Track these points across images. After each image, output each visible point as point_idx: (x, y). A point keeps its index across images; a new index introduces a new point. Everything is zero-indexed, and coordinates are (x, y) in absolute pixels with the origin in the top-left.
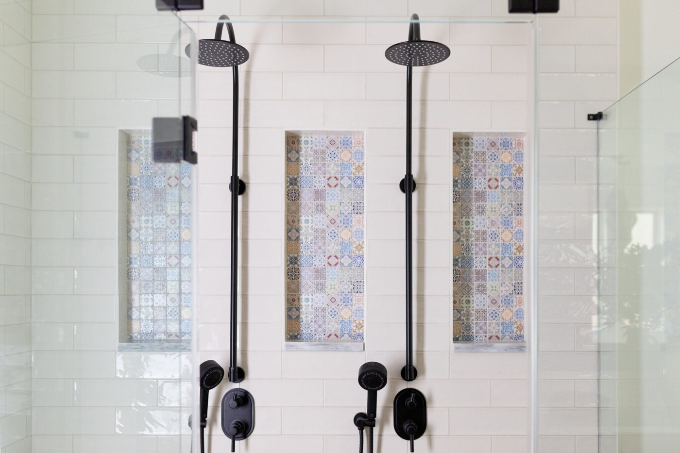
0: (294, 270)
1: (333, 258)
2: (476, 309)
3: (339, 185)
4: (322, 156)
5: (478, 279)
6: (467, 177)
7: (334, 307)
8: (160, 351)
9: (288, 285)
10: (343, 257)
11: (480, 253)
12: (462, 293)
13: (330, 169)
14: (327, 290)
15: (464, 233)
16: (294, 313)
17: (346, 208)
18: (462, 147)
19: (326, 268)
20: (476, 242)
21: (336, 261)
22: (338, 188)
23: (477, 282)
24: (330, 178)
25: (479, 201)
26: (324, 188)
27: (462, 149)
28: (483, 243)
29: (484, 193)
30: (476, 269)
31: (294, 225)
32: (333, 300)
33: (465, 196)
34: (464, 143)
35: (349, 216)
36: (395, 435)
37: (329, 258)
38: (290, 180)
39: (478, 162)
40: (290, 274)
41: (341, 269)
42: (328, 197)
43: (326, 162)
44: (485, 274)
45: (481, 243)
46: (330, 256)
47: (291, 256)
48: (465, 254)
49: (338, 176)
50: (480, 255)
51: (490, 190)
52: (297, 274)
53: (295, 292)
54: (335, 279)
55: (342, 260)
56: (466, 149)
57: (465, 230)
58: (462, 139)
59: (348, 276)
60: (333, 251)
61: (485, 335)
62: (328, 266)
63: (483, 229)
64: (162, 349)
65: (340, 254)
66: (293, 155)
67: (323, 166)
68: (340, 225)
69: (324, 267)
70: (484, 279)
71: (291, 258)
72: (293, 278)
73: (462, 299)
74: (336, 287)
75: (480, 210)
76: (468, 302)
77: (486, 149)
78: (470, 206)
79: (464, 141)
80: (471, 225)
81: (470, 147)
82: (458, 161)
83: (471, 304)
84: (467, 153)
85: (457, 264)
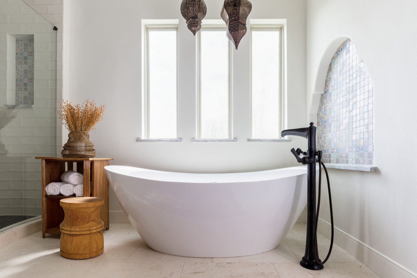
6: (21, 52)
11: (26, 77)
12: (19, 91)
15: (20, 70)
18: (20, 42)
20: (24, 74)
23: (24, 87)
28: (26, 74)
29: (27, 57)
30: (24, 82)
33: (20, 58)
39: (25, 47)
44: (27, 84)
48: (20, 78)
63: (27, 69)
70: (27, 86)
75: (26, 63)
76: (21, 94)
77: (28, 43)
78: (22, 61)
79: (20, 40)
80: (22, 68)
81: (22, 42)
82: (18, 46)
83: (22, 95)
84: (21, 44)
85: (17, 81)
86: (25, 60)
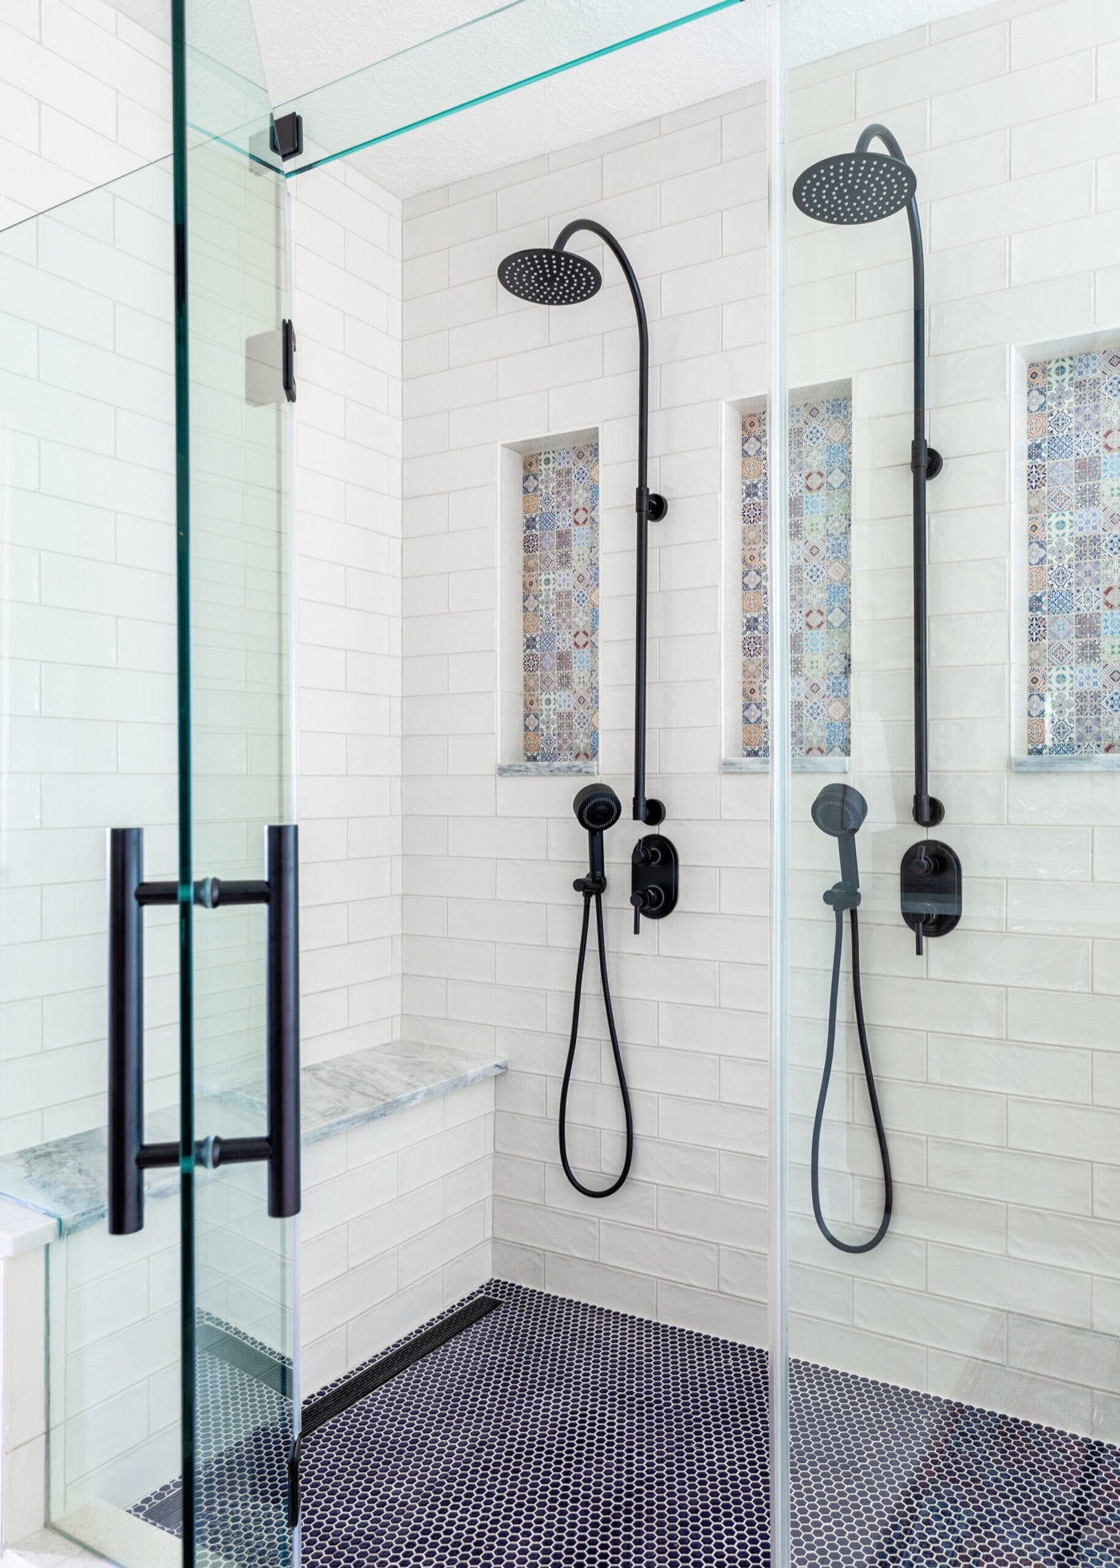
0: (752, 640)
1: (815, 614)
2: (1078, 693)
3: (825, 485)
4: (797, 438)
5: (1082, 633)
6: (1060, 435)
7: (816, 701)
8: (549, 775)
9: (744, 666)
10: (831, 612)
11: (1088, 580)
12: (1049, 661)
13: (809, 459)
14: (805, 671)
15: (1054, 545)
16: (753, 713)
17: (837, 524)
18: (1049, 379)
19: (804, 632)
20: (1079, 561)
21: (819, 619)
22: (824, 490)
23: (1080, 640)
24: (810, 474)
25: (1085, 478)
26: (800, 494)
27: (1049, 383)
28: (1094, 560)
29: (1095, 461)
30: (1079, 613)
31: (753, 563)
32: (815, 688)
33: (1056, 474)
34: (1053, 370)
35: (842, 539)
36: (903, 926)
37: (807, 615)
38: (747, 489)
39: (1083, 402)
40: (746, 647)
41: (828, 633)
42: (807, 508)
43: (803, 449)
44: (1098, 622)
45: (1088, 561)
46: (811, 612)
47: (749, 616)
48: (1055, 586)
49: (824, 471)
50: (1086, 584)
51: (1108, 455)
52: (758, 646)
53: (755, 677)
54: (818, 650)
55: (830, 618)
56: (1057, 381)
57: (1055, 540)
58: (1050, 362)
59: (840, 644)
60: (815, 602)
61: (1098, 743)
62: (807, 628)
63: (1093, 533)
64: (551, 771)
65: (826, 607)
66: (752, 446)
67: (798, 456)
68: (827, 555)
69: (799, 631)
70: (1095, 632)
71: (748, 621)
72: (752, 653)
73: (1049, 674)
74: (821, 665)
75: (1088, 496)
76: (1061, 678)
77: (1099, 374)
78: (1066, 492)
79: (1054, 366)
80: (1067, 530)
81: (1067, 376)
82: (1042, 407)
83: (1067, 684)
84: (1061, 389)
85: (1039, 608)
86: (1080, 477)
